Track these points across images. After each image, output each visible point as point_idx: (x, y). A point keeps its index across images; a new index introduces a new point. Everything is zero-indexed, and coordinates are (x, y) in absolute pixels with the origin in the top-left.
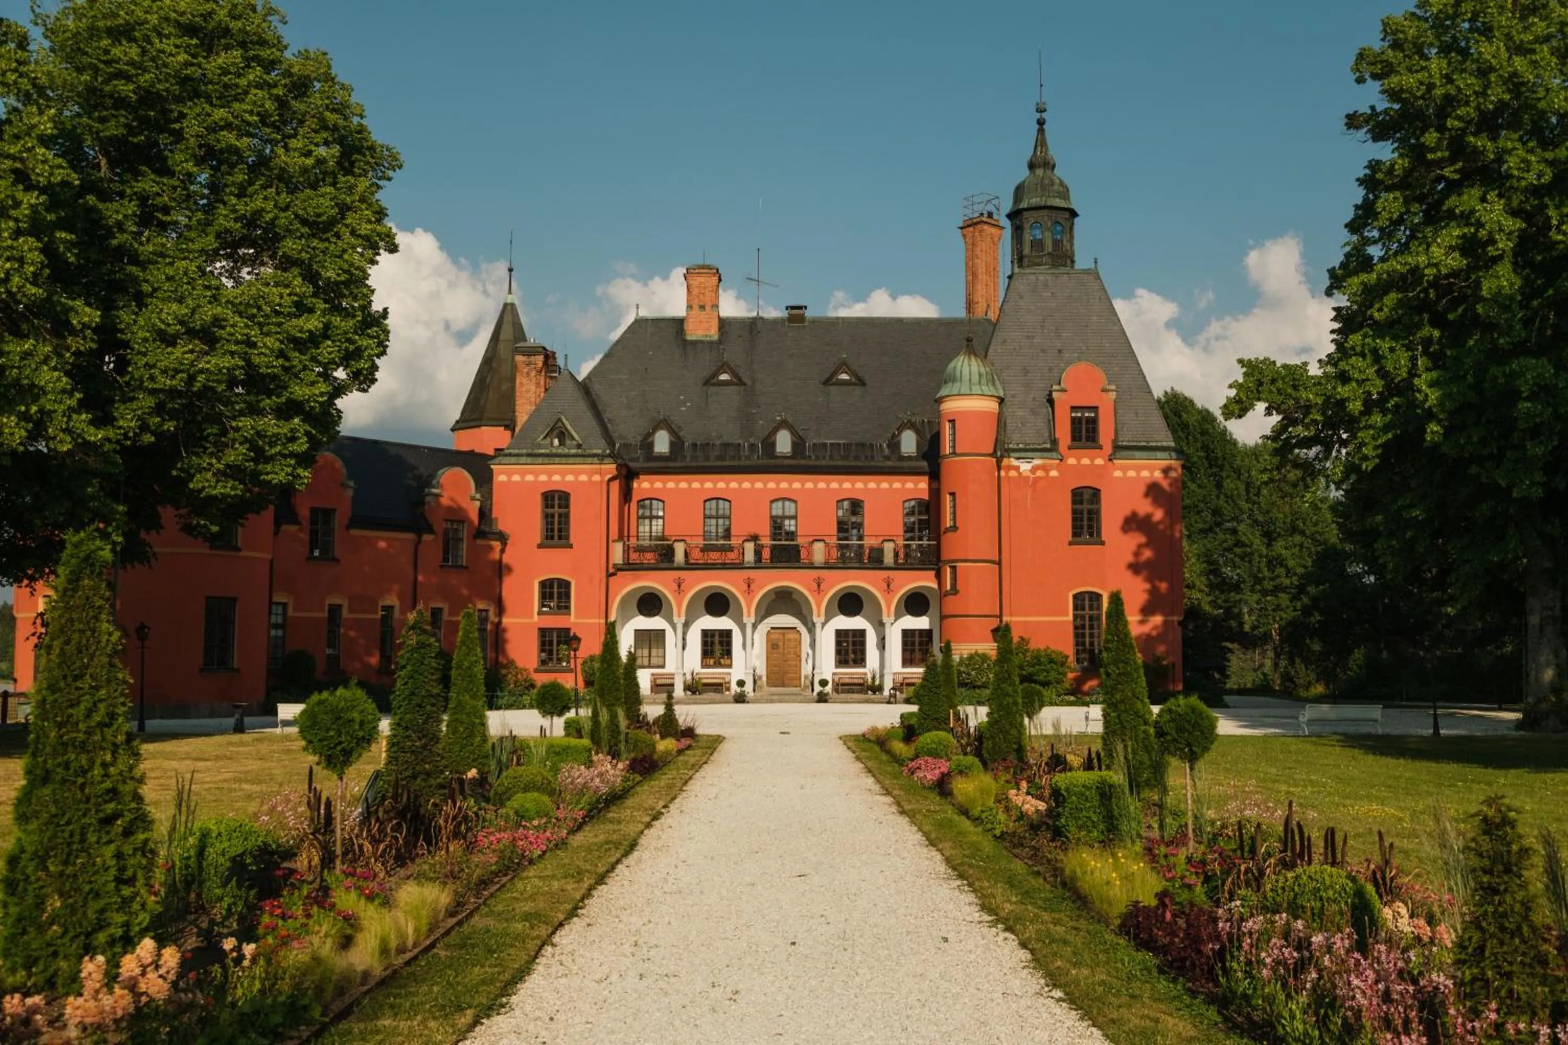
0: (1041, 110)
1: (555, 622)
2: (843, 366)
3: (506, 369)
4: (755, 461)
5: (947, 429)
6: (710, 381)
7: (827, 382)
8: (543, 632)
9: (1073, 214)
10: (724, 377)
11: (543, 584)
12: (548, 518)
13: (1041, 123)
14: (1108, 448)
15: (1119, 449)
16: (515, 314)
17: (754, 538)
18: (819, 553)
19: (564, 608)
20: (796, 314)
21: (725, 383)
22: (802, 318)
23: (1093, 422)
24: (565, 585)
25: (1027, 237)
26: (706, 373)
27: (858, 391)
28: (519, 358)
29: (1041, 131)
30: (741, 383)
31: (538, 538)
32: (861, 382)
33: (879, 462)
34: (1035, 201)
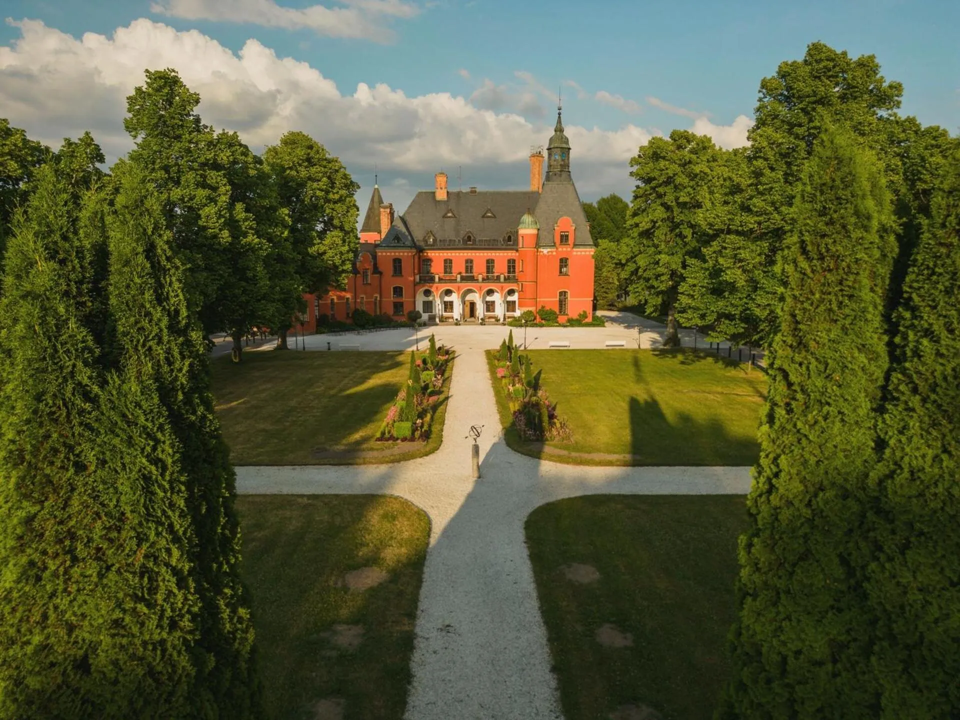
0: (560, 109)
1: (398, 300)
2: (489, 210)
3: (376, 212)
4: (460, 246)
5: (520, 239)
6: (445, 216)
7: (483, 217)
8: (394, 303)
9: (569, 149)
10: (450, 215)
11: (394, 288)
12: (395, 267)
13: (560, 114)
14: (572, 245)
15: (575, 245)
16: (378, 192)
17: (460, 273)
18: (480, 278)
19: (401, 295)
20: (473, 192)
21: (449, 217)
22: (475, 192)
23: (567, 236)
24: (401, 289)
25: (553, 158)
26: (443, 213)
27: (493, 220)
28: (382, 210)
29: (559, 117)
30: (455, 217)
31: (392, 273)
32: (495, 217)
33: (500, 246)
34: (556, 145)
